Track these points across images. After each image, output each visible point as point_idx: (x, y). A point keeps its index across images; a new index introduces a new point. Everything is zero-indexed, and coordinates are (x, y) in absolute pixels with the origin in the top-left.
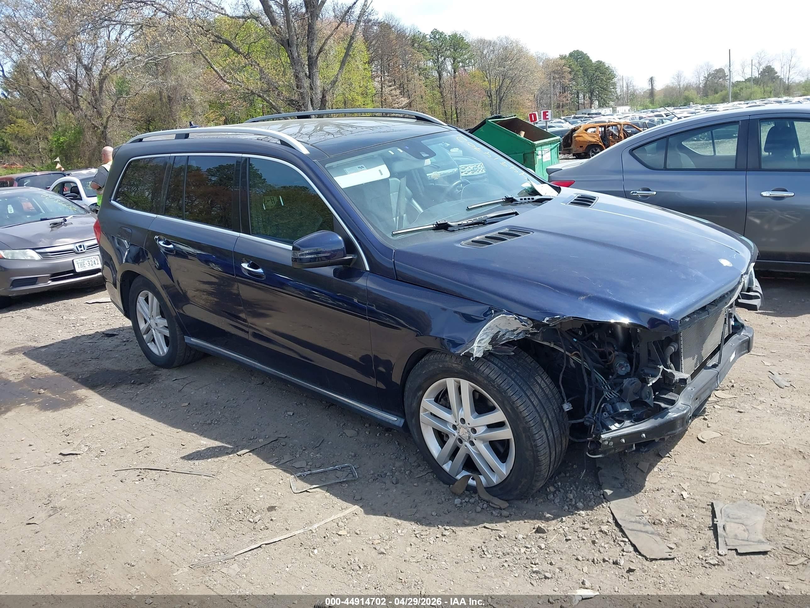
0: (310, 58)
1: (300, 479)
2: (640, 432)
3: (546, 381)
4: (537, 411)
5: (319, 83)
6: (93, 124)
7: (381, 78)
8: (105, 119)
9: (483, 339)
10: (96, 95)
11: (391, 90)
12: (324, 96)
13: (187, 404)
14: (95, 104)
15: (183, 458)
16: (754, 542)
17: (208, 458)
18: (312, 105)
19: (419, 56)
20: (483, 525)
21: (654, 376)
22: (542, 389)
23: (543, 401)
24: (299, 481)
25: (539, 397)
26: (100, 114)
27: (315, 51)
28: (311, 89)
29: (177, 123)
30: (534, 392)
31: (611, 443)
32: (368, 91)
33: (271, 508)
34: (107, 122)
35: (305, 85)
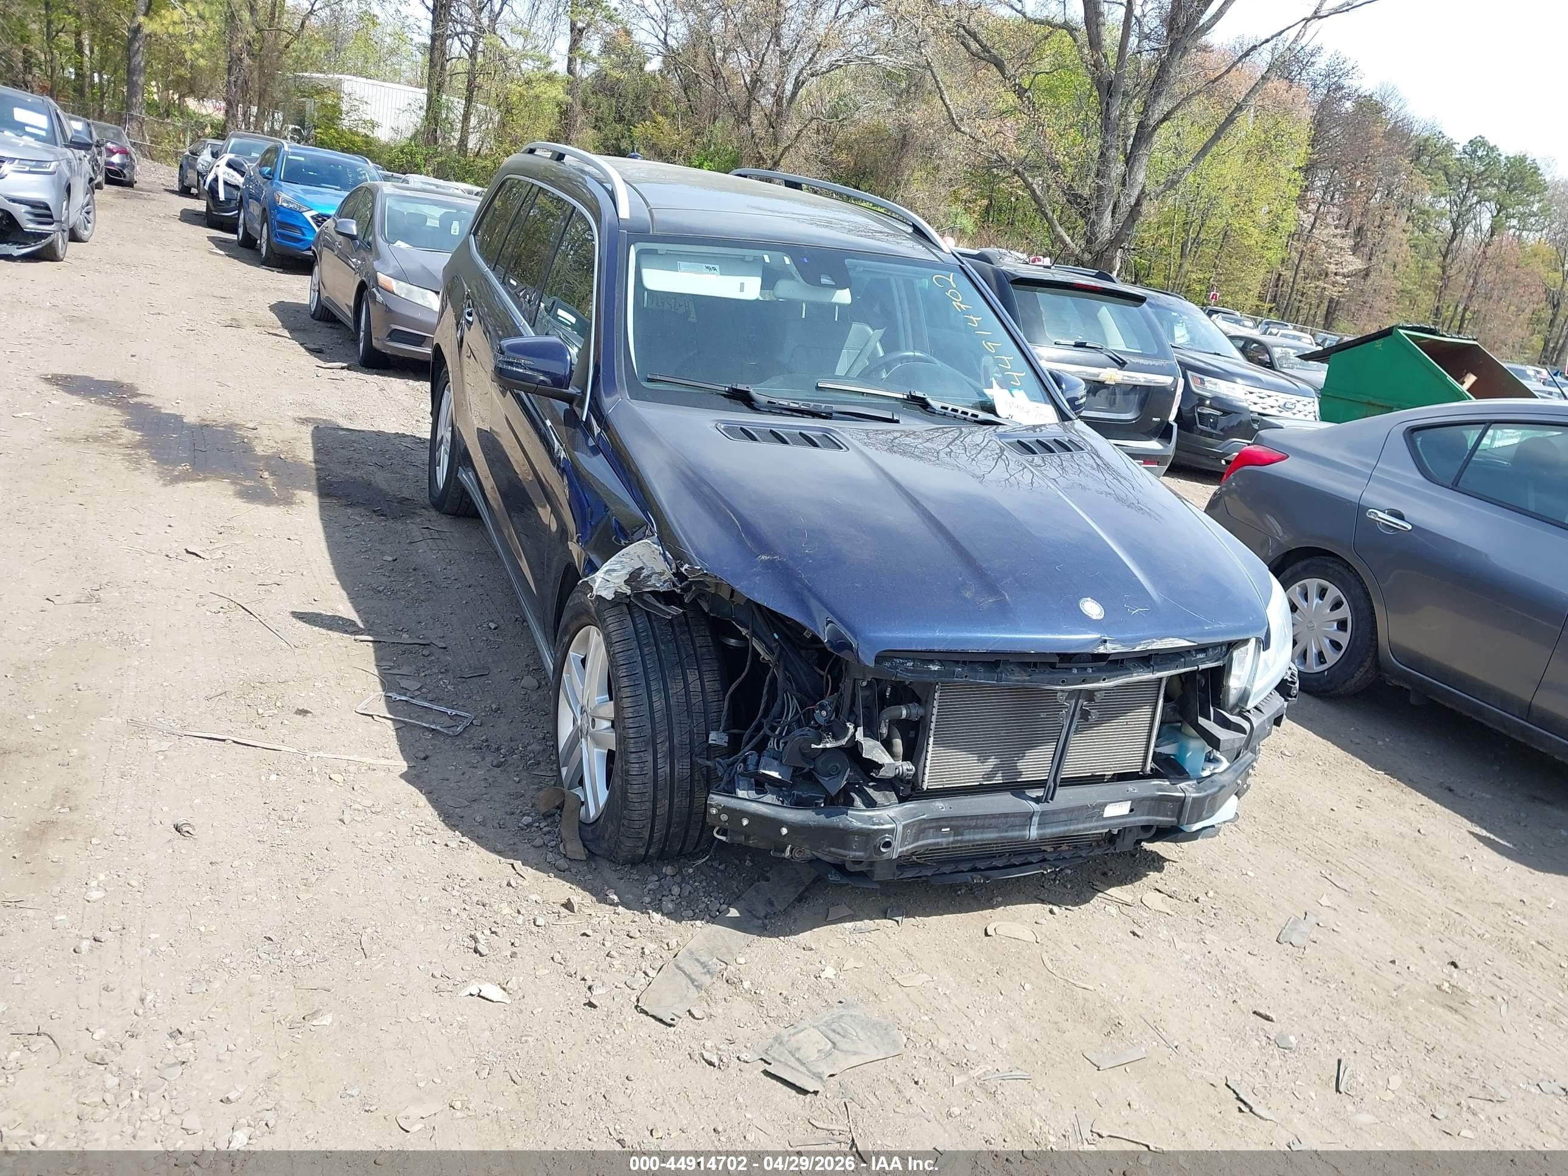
0: (1141, 126)
1: (386, 701)
2: (783, 823)
3: (706, 684)
4: (652, 719)
5: (1141, 177)
6: (759, 153)
7: (1319, 208)
8: (780, 150)
9: (614, 570)
10: (782, 106)
11: (1335, 236)
12: (1138, 203)
13: (390, 559)
14: (775, 120)
15: (294, 614)
16: (809, 1071)
17: (316, 626)
18: (1113, 213)
19: (1420, 180)
20: (512, 861)
21: (836, 738)
22: (687, 693)
23: (674, 711)
24: (383, 703)
25: (672, 701)
26: (776, 140)
27: (1156, 115)
28: (1124, 184)
29: (900, 189)
30: (666, 690)
31: (724, 817)
32: (1280, 225)
33: (304, 712)
34: (782, 155)
35: (1113, 175)
